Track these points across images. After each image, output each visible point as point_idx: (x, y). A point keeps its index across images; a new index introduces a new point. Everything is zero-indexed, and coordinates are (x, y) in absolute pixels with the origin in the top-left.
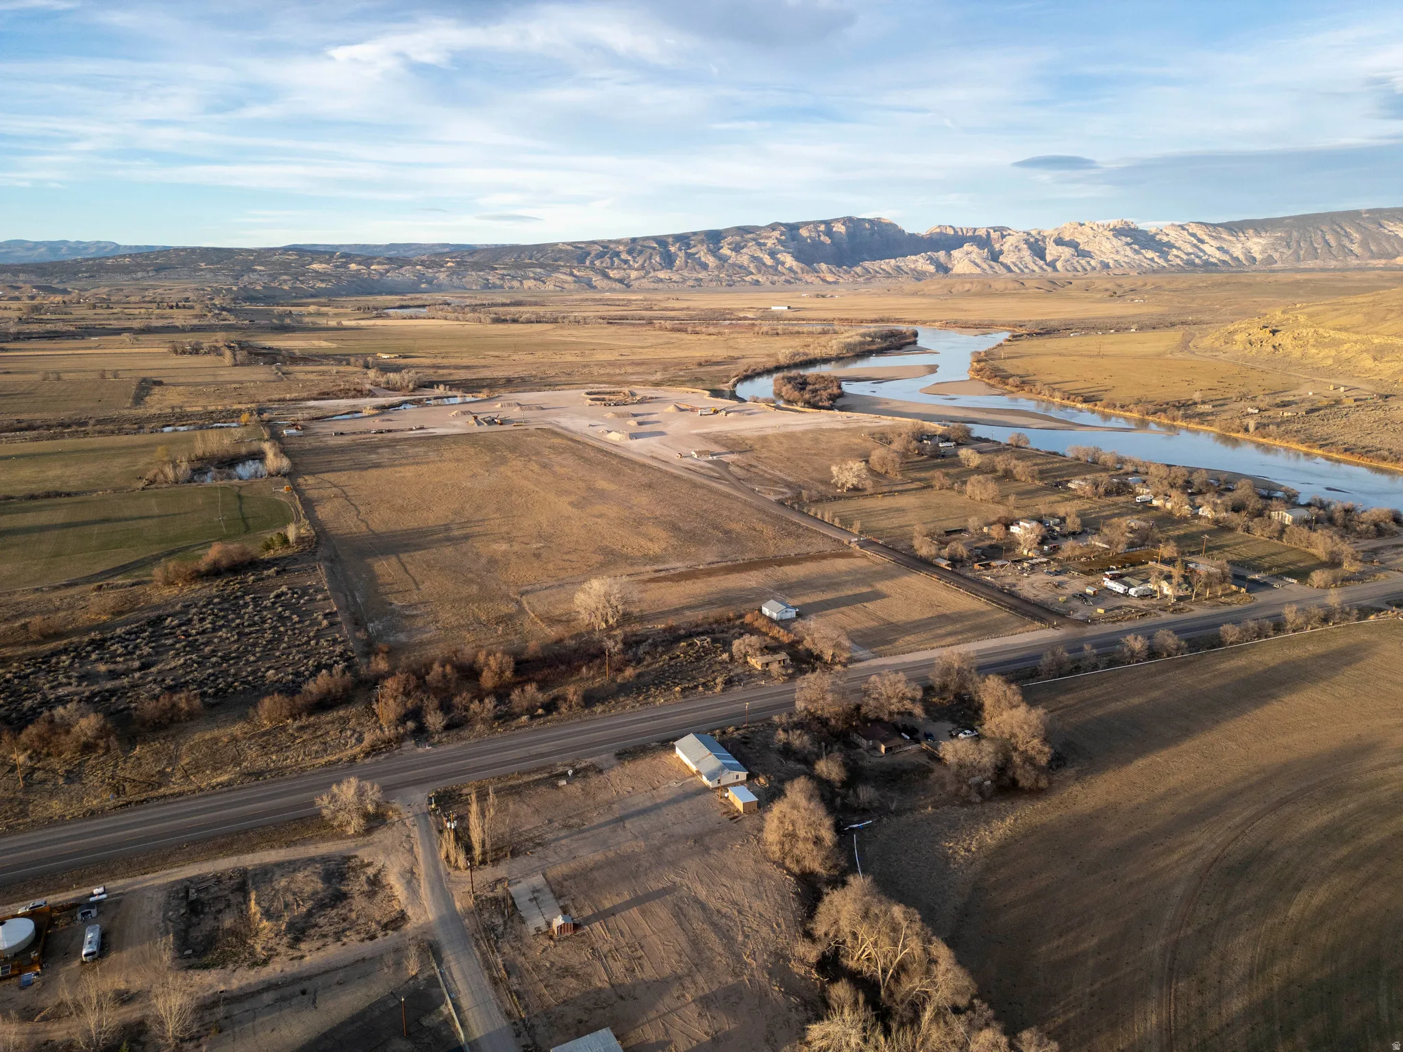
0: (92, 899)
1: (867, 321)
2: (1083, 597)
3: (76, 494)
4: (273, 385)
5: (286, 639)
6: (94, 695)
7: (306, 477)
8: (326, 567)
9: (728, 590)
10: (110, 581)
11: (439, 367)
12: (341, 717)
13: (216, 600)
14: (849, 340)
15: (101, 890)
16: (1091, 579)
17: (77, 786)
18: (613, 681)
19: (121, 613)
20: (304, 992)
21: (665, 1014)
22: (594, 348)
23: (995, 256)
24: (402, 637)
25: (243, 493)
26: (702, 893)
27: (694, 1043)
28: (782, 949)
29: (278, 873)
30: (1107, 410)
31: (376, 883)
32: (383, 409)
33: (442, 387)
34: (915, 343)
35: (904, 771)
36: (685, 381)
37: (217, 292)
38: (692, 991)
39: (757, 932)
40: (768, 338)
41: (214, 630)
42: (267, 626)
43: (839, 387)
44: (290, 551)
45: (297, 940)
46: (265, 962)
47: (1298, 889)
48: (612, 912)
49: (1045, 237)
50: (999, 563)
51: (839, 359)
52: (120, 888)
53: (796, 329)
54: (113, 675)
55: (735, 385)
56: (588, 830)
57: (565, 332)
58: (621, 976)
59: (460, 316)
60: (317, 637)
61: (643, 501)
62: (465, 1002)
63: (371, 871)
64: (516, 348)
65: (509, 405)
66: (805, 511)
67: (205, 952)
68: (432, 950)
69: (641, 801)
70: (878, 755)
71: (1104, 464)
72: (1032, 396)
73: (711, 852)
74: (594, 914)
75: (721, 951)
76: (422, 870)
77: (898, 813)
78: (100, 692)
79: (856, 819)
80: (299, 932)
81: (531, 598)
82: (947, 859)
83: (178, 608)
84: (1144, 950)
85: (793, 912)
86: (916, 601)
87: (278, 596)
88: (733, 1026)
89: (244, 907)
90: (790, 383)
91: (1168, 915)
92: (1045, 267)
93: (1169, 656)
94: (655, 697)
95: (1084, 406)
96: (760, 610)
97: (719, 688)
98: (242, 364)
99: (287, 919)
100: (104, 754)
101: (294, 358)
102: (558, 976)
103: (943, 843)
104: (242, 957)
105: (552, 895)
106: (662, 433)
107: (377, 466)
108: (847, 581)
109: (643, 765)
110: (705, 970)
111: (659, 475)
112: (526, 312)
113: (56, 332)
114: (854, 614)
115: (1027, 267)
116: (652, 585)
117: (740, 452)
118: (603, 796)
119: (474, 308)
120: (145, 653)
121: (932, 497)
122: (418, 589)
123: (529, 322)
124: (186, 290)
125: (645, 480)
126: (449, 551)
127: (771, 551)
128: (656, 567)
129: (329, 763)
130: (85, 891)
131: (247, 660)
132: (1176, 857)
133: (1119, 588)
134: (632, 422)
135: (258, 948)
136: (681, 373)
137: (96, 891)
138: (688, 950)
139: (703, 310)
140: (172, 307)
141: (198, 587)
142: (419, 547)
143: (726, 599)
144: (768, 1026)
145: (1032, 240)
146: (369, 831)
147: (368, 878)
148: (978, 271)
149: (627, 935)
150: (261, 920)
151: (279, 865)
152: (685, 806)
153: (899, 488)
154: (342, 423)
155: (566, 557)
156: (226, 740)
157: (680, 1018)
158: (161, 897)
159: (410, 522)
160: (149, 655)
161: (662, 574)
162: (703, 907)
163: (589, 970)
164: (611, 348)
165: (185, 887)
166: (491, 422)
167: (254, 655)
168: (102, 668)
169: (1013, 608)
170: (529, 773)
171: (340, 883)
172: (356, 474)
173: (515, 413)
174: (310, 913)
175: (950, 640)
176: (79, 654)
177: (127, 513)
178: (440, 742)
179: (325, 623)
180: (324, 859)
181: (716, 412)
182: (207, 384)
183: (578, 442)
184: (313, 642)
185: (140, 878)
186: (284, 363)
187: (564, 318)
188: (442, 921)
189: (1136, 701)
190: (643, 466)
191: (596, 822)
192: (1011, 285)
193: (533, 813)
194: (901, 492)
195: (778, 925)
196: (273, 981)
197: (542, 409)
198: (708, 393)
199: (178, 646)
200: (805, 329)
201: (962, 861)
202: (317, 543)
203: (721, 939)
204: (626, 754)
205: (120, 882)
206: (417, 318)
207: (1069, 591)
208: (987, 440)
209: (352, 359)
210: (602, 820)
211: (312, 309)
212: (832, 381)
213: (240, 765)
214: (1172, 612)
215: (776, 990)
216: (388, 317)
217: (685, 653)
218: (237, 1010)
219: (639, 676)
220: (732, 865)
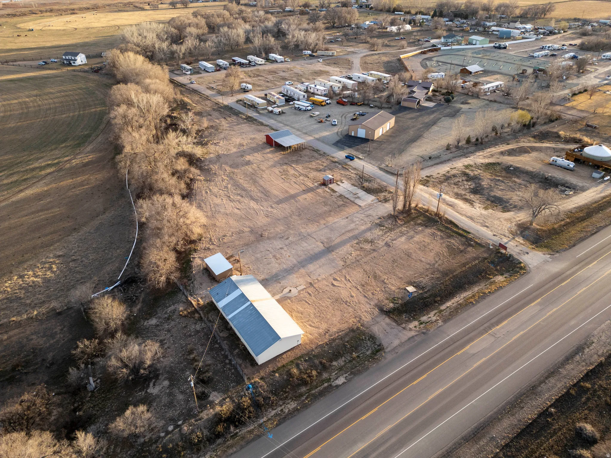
26: (253, 204)
28: (207, 183)
39: (220, 189)
48: (305, 191)
58: (289, 169)
74: (315, 190)
75: (240, 180)
102: (319, 168)
105: (347, 196)
138: (258, 179)
195: (207, 192)
215: (214, 169)
220: (232, 222)
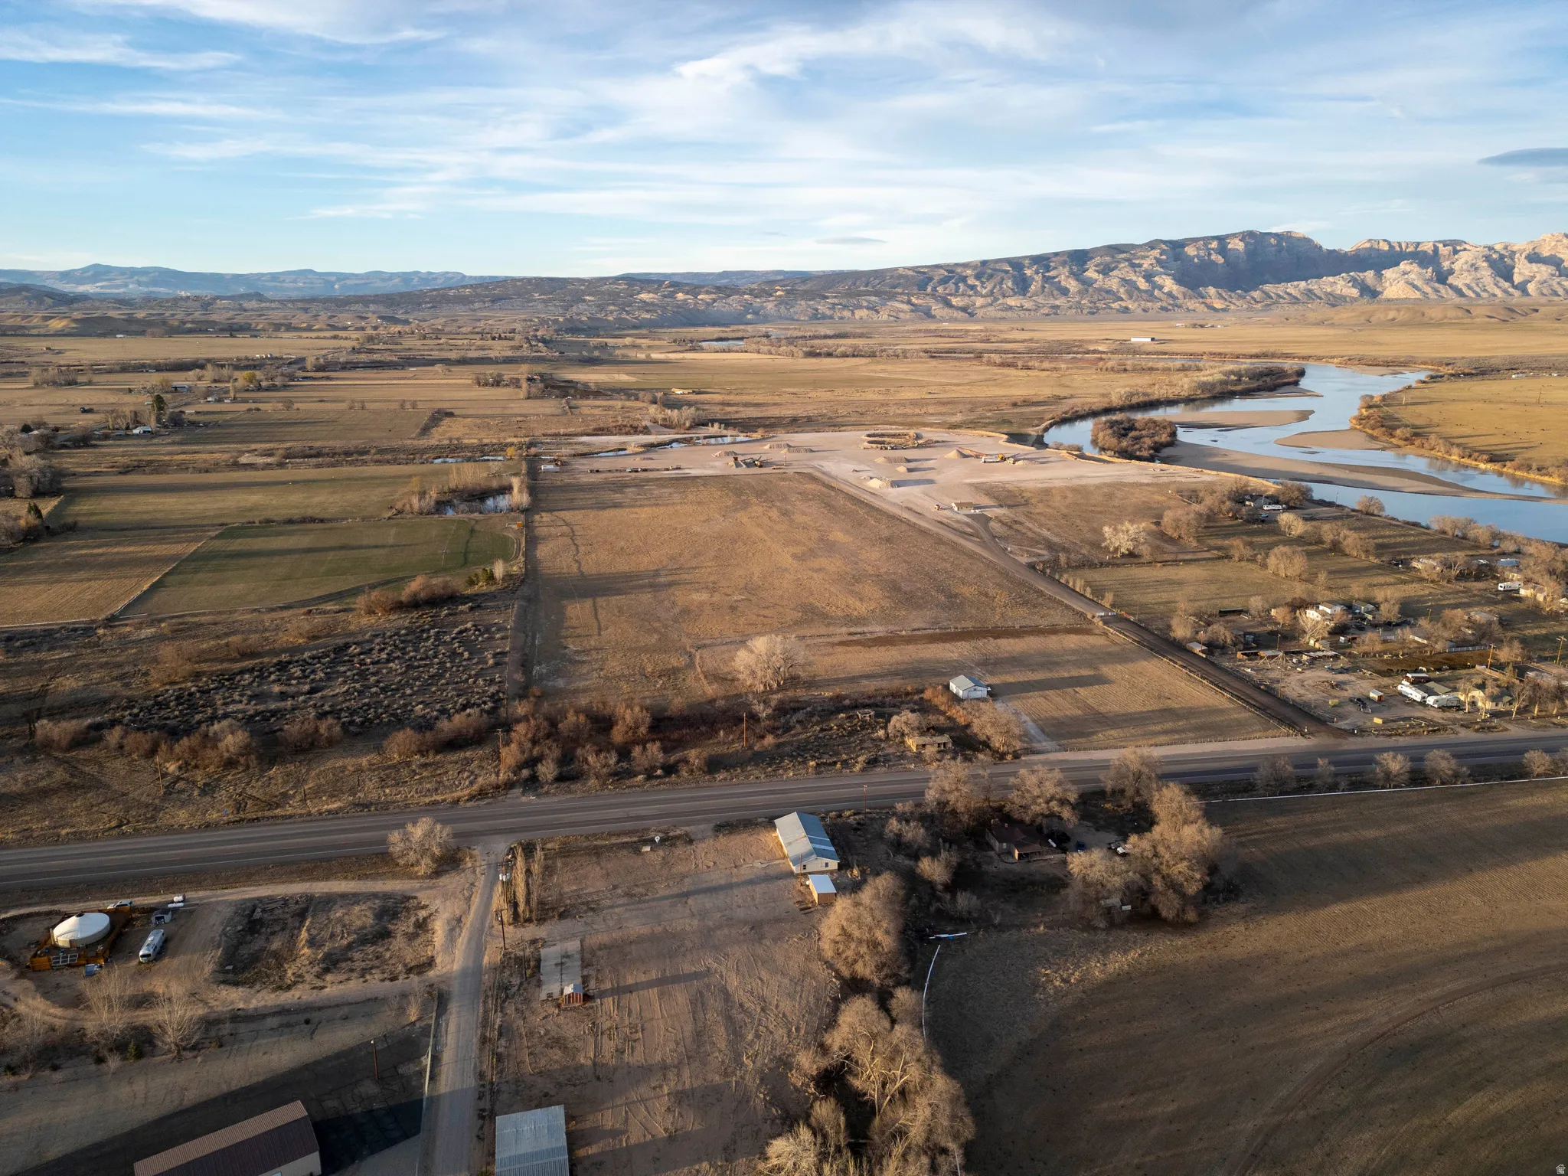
0: (170, 906)
1: (1245, 356)
2: (1362, 702)
3: (330, 520)
4: (556, 419)
5: (448, 675)
6: (257, 714)
7: (543, 514)
8: (520, 607)
9: (922, 661)
10: (320, 607)
11: (729, 405)
12: (466, 758)
13: (403, 632)
14: (1205, 379)
15: (180, 898)
16: (1386, 681)
17: (208, 799)
18: (751, 747)
19: (315, 638)
20: (307, 1022)
21: (633, 1102)
22: (901, 384)
23: (1442, 277)
24: (561, 683)
25: (477, 528)
26: (733, 982)
27: (649, 1137)
28: (789, 1055)
29: (339, 903)
30: (1518, 473)
31: (422, 926)
32: (651, 446)
33: (716, 425)
34: (1296, 383)
35: (1033, 883)
36: (989, 424)
37: (543, 322)
38: (672, 1084)
39: (771, 1032)
40: (1113, 376)
41: (388, 661)
42: (436, 660)
43: (1173, 434)
44: (493, 588)
45: (327, 970)
46: (289, 988)
47: (1477, 1088)
48: (630, 989)
49: (1513, 253)
50: (1270, 653)
51: (1189, 401)
52: (200, 899)
53: (1150, 364)
54: (283, 696)
55: (1046, 430)
56: (648, 901)
57: (880, 367)
58: (608, 1056)
59: (773, 349)
60: (477, 676)
61: (874, 557)
62: (447, 1056)
63: (422, 914)
64: (816, 384)
65: (779, 446)
66: (1057, 577)
67: (244, 970)
68: (439, 999)
69: (717, 878)
70: (1011, 860)
71: (1476, 540)
72: (1422, 451)
73: (764, 942)
74: (612, 989)
75: (722, 1045)
76: (469, 920)
77: (1001, 928)
78: (263, 712)
79: (949, 929)
80: (331, 963)
81: (706, 653)
82: (1036, 986)
83: (367, 637)
84: (1231, 1128)
85: (821, 1018)
86: (1142, 690)
87: (461, 632)
88: (697, 1127)
89: (296, 932)
90: (1111, 427)
91: (1283, 1092)
92: (1511, 290)
93: (1443, 783)
94: (785, 770)
95: (1490, 466)
96: (947, 687)
97: (858, 767)
98: (536, 397)
99: (326, 949)
100: (243, 771)
101: (587, 392)
102: (547, 1046)
103: (1039, 969)
104: (272, 979)
105: (580, 963)
106: (931, 482)
107: (616, 505)
108: (1068, 661)
109: (735, 842)
110: (697, 1064)
111: (904, 527)
112: (845, 344)
113: (380, 362)
114: (1058, 699)
115: (1485, 291)
116: (840, 649)
117: (1009, 506)
118: (681, 868)
119: (791, 341)
120: (318, 677)
121: (1225, 570)
122: (599, 635)
123: (845, 355)
124: (515, 321)
125: (886, 533)
126: (646, 598)
127: (995, 620)
128: (852, 630)
129: (435, 803)
130: (168, 898)
131: (404, 693)
132: (1328, 1025)
133: (1416, 695)
134: (902, 469)
135: (290, 972)
136: (989, 414)
137: (176, 899)
138: (688, 1041)
139: (1048, 342)
140: (494, 339)
141: (396, 617)
142: (619, 592)
143: (916, 671)
144: (734, 1134)
145: (1495, 256)
146: (437, 874)
147: (418, 920)
148: (1418, 295)
149: (634, 1016)
150: (303, 946)
151: (343, 896)
152: (759, 889)
153: (1189, 557)
154: (603, 460)
155: (766, 612)
156: (352, 769)
157: (647, 1109)
158: (228, 912)
159: (623, 566)
160: (321, 680)
161: (855, 638)
162: (727, 997)
163: (579, 1044)
164: (919, 385)
165: (255, 904)
166: (750, 464)
167: (412, 688)
168: (276, 689)
169: (1262, 708)
170: (619, 835)
171: (389, 921)
172: (592, 513)
173: (782, 455)
174: (350, 947)
175: (1162, 739)
176: (261, 674)
177: (365, 542)
178: (547, 793)
179: (491, 662)
180: (386, 896)
181: (1004, 459)
182: (493, 417)
183: (833, 488)
184: (470, 681)
185: (219, 892)
186: (574, 397)
187: (882, 351)
188: (464, 973)
189: (1370, 834)
190: (892, 517)
191: (661, 893)
192: (1451, 313)
193: (602, 876)
194: (1187, 562)
195: (798, 1029)
196: (287, 1007)
197: (812, 451)
198: (1006, 437)
199: (349, 673)
200: (1160, 365)
201: (1052, 992)
202: (523, 582)
203: (728, 1035)
204: (726, 827)
205: (201, 894)
206: (730, 351)
207: (1350, 692)
208: (1331, 504)
209: (641, 394)
210: (667, 892)
211: (628, 341)
212: (1165, 427)
213: (354, 794)
214: (1477, 731)
215: (760, 1098)
216: (702, 350)
217: (840, 726)
218: (243, 1028)
219: (778, 746)
220: (780, 959)
